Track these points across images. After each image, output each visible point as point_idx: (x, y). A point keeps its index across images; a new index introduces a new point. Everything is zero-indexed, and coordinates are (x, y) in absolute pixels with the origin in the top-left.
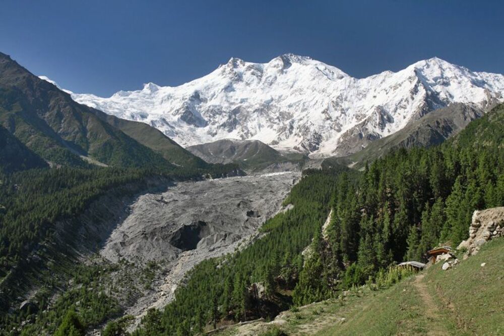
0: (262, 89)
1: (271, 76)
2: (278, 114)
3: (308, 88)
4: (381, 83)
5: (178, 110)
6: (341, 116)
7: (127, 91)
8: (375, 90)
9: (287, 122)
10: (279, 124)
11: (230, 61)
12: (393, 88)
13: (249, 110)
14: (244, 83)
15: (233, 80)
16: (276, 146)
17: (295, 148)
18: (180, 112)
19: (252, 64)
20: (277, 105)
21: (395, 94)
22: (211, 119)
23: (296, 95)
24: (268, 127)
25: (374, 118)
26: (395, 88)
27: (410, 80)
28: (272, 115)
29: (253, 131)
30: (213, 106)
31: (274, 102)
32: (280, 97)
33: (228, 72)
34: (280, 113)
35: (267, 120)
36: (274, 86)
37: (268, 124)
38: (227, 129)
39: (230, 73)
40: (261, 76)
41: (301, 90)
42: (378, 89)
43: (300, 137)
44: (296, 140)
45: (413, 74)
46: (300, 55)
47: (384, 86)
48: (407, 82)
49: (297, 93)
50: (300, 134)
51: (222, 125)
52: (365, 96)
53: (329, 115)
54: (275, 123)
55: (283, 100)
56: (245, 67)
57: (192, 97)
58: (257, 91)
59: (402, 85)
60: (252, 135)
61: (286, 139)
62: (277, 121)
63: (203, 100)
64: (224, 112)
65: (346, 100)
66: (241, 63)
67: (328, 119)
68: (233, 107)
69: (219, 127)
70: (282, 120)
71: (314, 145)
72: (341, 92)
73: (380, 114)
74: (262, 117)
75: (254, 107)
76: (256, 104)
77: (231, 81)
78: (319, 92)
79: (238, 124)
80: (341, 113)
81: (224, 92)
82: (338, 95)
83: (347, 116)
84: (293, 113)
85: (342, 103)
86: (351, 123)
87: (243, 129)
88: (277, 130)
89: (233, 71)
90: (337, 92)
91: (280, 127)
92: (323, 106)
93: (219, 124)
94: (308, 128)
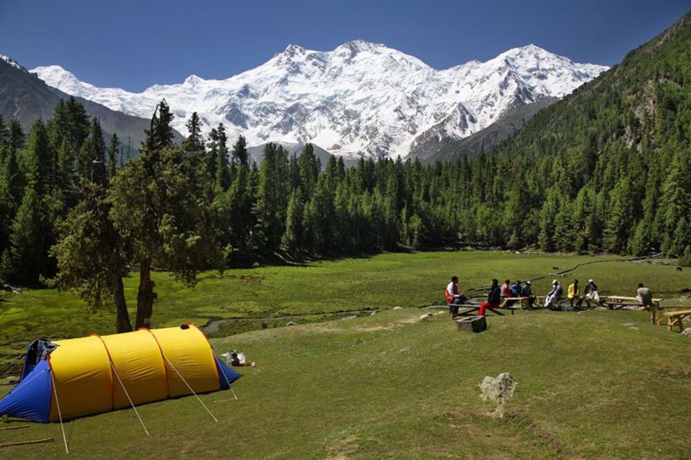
0: (325, 82)
1: (335, 67)
2: (342, 113)
3: (378, 81)
4: (466, 75)
5: (223, 108)
6: (417, 114)
7: (163, 85)
8: (458, 84)
9: (353, 122)
10: (342, 125)
11: (288, 48)
12: (479, 82)
13: (308, 107)
14: (304, 75)
15: (290, 72)
16: (338, 150)
17: (359, 153)
18: (225, 110)
19: (314, 52)
20: (342, 102)
21: (481, 88)
22: (263, 119)
23: (365, 90)
24: (330, 128)
25: (454, 117)
26: (482, 81)
27: (500, 71)
28: (336, 114)
29: (312, 134)
30: (265, 103)
31: (338, 98)
32: (346, 92)
33: (285, 62)
34: (346, 111)
35: (329, 120)
36: (339, 79)
37: (331, 125)
38: (281, 131)
39: (286, 63)
40: (324, 68)
41: (371, 84)
42: (462, 83)
43: (367, 140)
44: (362, 144)
45: (503, 64)
46: (372, 42)
47: (470, 79)
48: (497, 74)
49: (366, 88)
50: (367, 137)
51: (275, 127)
52: (446, 91)
53: (402, 114)
54: (339, 123)
55: (350, 95)
56: (306, 56)
57: (241, 92)
58: (320, 84)
59: (491, 78)
60: (311, 138)
61: (350, 143)
62: (341, 121)
63: (253, 96)
64: (279, 110)
65: (423, 95)
66: (301, 51)
67: (401, 119)
68: (290, 104)
69: (272, 128)
70: (347, 120)
71: (382, 149)
72: (418, 86)
73: (462, 112)
74: (323, 116)
75: (314, 104)
76: (317, 101)
77: (288, 73)
78: (392, 86)
79: (295, 125)
80: (416, 112)
81: (280, 86)
82: (414, 90)
83: (424, 115)
84: (360, 112)
85: (418, 99)
86: (428, 123)
87: (301, 131)
88: (340, 132)
89: (291, 60)
90: (413, 86)
91: (345, 128)
92: (395, 103)
93: (272, 124)
94: (376, 129)
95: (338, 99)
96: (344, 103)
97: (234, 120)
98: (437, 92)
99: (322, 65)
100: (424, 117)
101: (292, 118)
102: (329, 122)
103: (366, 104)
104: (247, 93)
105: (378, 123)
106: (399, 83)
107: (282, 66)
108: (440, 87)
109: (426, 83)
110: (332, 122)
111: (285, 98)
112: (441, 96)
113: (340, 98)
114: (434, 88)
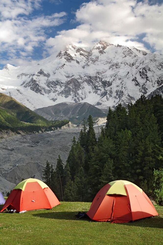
2: (100, 83)
3: (121, 63)
5: (28, 83)
6: (146, 82)
9: (108, 88)
13: (79, 81)
14: (75, 61)
16: (100, 106)
18: (30, 84)
22: (53, 89)
24: (94, 92)
28: (97, 84)
29: (83, 96)
33: (64, 54)
34: (102, 82)
36: (97, 62)
38: (64, 95)
39: (64, 55)
41: (117, 65)
43: (117, 99)
44: (114, 102)
49: (114, 67)
50: (117, 97)
51: (61, 93)
53: (137, 82)
56: (76, 50)
57: (38, 73)
60: (82, 99)
61: (107, 101)
62: (99, 88)
64: (62, 83)
65: (149, 70)
66: (72, 47)
67: (137, 85)
68: (69, 79)
69: (59, 94)
70: (104, 87)
72: (146, 65)
74: (89, 86)
75: (83, 79)
76: (85, 77)
77: (66, 60)
78: (130, 65)
79: (72, 92)
80: (146, 80)
81: (61, 69)
82: (144, 67)
83: (151, 82)
84: (111, 82)
85: (147, 73)
86: (154, 87)
87: (76, 95)
88: (100, 95)
89: (67, 53)
90: (143, 65)
91: (103, 92)
92: (133, 76)
93: (59, 92)
94: (123, 92)
96: (101, 77)
97: (35, 90)
98: (158, 68)
99: (86, 55)
100: (151, 83)
101: (70, 87)
102: (93, 89)
103: (115, 78)
104: (42, 73)
105: (123, 88)
106: (134, 64)
107: (62, 57)
108: (159, 65)
109: (151, 62)
110: (94, 89)
111: (65, 75)
112: (161, 70)
113: (99, 74)
114: (156, 65)
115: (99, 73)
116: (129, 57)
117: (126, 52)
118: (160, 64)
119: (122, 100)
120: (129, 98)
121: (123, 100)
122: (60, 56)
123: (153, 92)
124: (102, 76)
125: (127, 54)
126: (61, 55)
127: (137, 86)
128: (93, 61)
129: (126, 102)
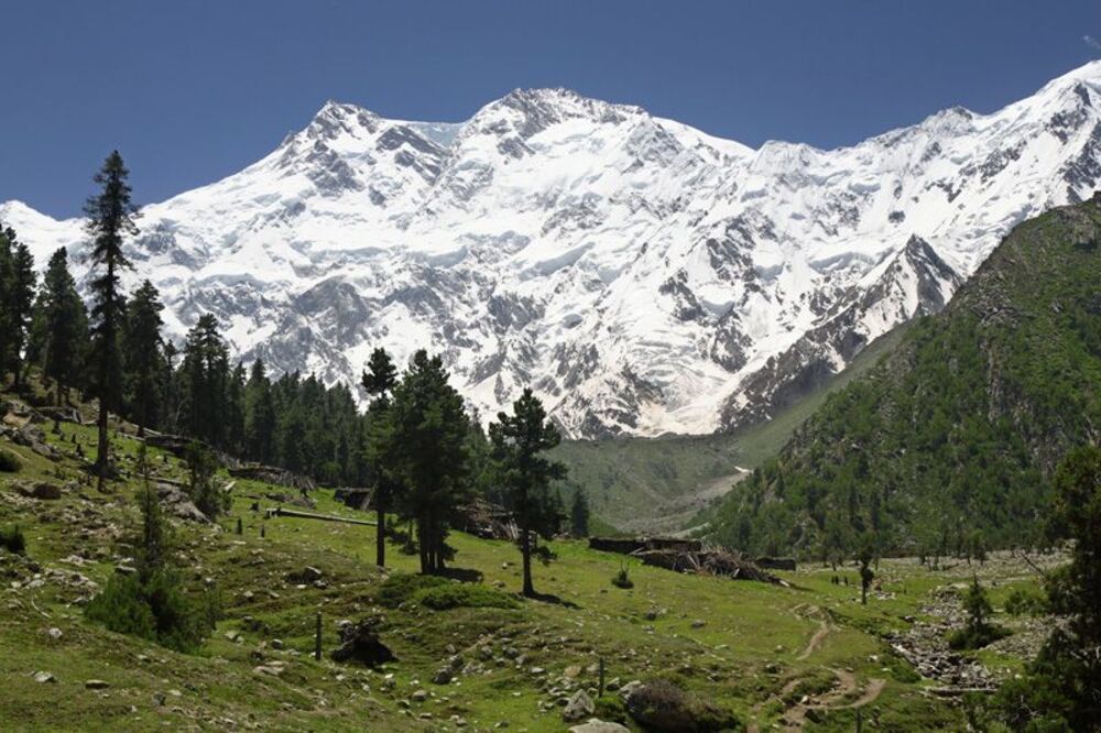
0: (431, 213)
1: (470, 166)
2: (482, 308)
3: (611, 201)
4: (926, 158)
6: (746, 299)
8: (898, 191)
9: (515, 337)
11: (321, 114)
12: (979, 175)
13: (365, 293)
14: (363, 193)
15: (320, 185)
19: (404, 123)
20: (483, 273)
21: (992, 191)
23: (564, 230)
25: (895, 288)
26: (992, 167)
27: (1059, 129)
28: (461, 314)
30: (221, 278)
31: (471, 260)
32: (500, 241)
33: (306, 154)
34: (493, 301)
35: (438, 335)
36: (480, 200)
39: (310, 159)
40: (437, 170)
41: (584, 209)
42: (912, 186)
43: (558, 393)
45: (1071, 104)
47: (941, 169)
48: (1049, 141)
49: (571, 223)
50: (560, 382)
52: (852, 217)
53: (691, 299)
54: (468, 343)
55: (513, 251)
56: (378, 135)
58: (414, 219)
59: (1025, 154)
62: (472, 335)
63: (181, 258)
64: (266, 303)
65: (768, 232)
66: (363, 121)
67: (686, 316)
68: (307, 284)
70: (497, 331)
71: (609, 422)
72: (749, 203)
73: (921, 270)
74: (419, 321)
75: (388, 282)
76: (399, 271)
77: (314, 187)
78: (656, 212)
79: (319, 353)
80: (744, 291)
81: (278, 226)
82: (736, 215)
83: (774, 300)
84: (543, 300)
85: (750, 247)
86: (789, 329)
87: (333, 370)
88: (469, 372)
89: (326, 148)
90: (730, 203)
91: (487, 357)
92: (667, 263)
93: (238, 350)
94: (594, 353)
95: (472, 265)
96: (489, 275)
98: (820, 222)
99: (430, 163)
100: (775, 308)
101: (308, 330)
102: (436, 339)
103: (566, 276)
104: (166, 247)
105: (603, 332)
106: (682, 203)
107: (297, 167)
108: (828, 204)
109: (777, 191)
110: (444, 340)
111: (291, 263)
112: (835, 232)
113: (480, 261)
114: (810, 208)
115: (482, 257)
116: (658, 168)
117: (643, 142)
118: (832, 202)
119: (580, 398)
120: (627, 389)
121: (586, 397)
122: (290, 163)
123: (780, 354)
124: (498, 270)
125: (646, 150)
126: (295, 159)
127: (687, 323)
128: (461, 193)
129: (601, 412)
